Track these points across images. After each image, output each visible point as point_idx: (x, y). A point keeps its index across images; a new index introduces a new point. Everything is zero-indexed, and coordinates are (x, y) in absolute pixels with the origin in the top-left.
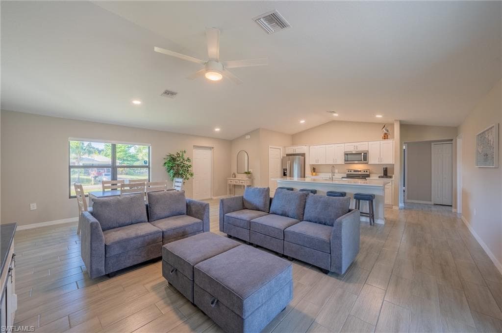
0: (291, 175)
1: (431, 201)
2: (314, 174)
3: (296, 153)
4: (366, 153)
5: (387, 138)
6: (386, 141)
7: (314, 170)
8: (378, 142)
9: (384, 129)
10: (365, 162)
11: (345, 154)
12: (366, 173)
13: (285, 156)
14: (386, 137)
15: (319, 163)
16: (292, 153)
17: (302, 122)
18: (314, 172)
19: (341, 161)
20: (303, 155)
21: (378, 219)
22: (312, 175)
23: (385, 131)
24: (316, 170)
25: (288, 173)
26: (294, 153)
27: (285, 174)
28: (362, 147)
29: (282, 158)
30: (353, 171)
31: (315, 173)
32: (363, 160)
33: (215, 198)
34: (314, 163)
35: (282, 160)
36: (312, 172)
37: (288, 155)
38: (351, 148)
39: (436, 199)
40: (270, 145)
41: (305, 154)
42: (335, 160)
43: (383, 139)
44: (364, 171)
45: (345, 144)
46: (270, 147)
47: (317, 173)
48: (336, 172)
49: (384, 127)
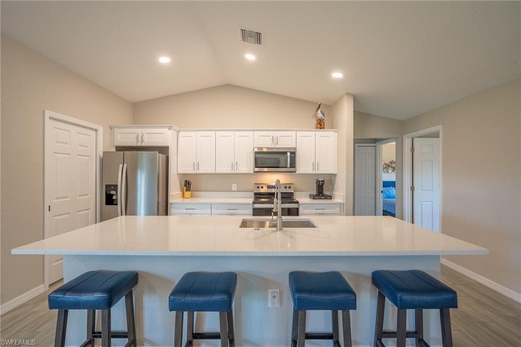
0: (129, 209)
2: (187, 194)
3: (144, 144)
4: (294, 153)
5: (324, 128)
7: (187, 185)
8: (312, 134)
9: (319, 111)
10: (292, 170)
12: (287, 190)
13: (114, 150)
15: (201, 171)
16: (135, 144)
18: (188, 189)
19: (246, 166)
20: (164, 150)
22: (183, 196)
24: (192, 187)
25: (120, 196)
26: (139, 144)
27: (110, 200)
28: (285, 140)
29: (102, 154)
30: (265, 187)
31: (189, 193)
32: (289, 166)
34: (190, 170)
35: (102, 161)
36: (182, 190)
37: (119, 149)
38: (266, 141)
40: (47, 109)
41: (168, 147)
42: (235, 165)
43: (317, 128)
44: (286, 187)
45: (256, 132)
46: (48, 114)
47: (196, 193)
48: (233, 190)
49: (318, 109)
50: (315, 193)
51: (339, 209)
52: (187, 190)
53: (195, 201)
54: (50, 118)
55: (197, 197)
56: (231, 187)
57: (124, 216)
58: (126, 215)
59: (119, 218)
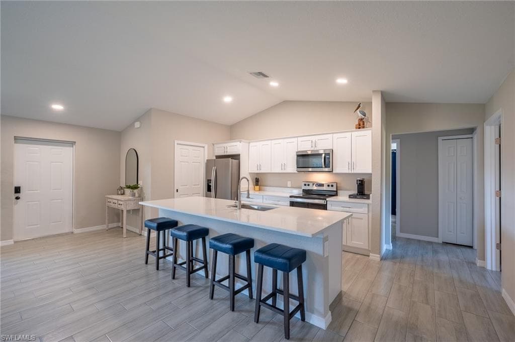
1: (438, 237)
3: (228, 153)
4: (329, 154)
5: (364, 127)
6: (362, 132)
7: (257, 182)
8: (348, 135)
9: (358, 111)
10: (327, 169)
11: (298, 156)
12: (330, 189)
13: (214, 158)
14: (361, 125)
15: (262, 171)
16: (223, 154)
17: (228, 99)
18: (258, 184)
19: (292, 168)
20: (236, 157)
21: (312, 312)
22: (255, 190)
23: (360, 116)
25: (212, 187)
27: (209, 189)
28: (322, 144)
30: (311, 184)
31: (258, 187)
32: (324, 166)
33: (76, 231)
34: (255, 171)
35: (207, 165)
36: (253, 185)
37: (218, 157)
39: (446, 234)
40: (177, 140)
41: (239, 155)
42: (284, 166)
43: (356, 128)
44: (329, 186)
45: (299, 138)
46: (176, 142)
47: (263, 187)
48: (288, 186)
49: (358, 109)
50: (356, 192)
51: (367, 209)
52: (256, 185)
53: (262, 193)
54: (178, 144)
55: (264, 190)
56: (287, 184)
57: (214, 199)
58: (215, 198)
59: (212, 198)
